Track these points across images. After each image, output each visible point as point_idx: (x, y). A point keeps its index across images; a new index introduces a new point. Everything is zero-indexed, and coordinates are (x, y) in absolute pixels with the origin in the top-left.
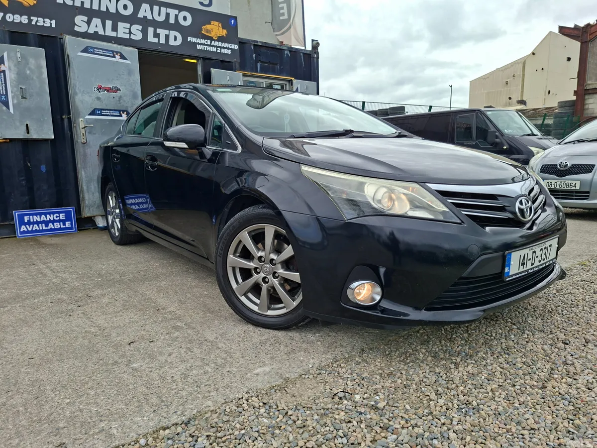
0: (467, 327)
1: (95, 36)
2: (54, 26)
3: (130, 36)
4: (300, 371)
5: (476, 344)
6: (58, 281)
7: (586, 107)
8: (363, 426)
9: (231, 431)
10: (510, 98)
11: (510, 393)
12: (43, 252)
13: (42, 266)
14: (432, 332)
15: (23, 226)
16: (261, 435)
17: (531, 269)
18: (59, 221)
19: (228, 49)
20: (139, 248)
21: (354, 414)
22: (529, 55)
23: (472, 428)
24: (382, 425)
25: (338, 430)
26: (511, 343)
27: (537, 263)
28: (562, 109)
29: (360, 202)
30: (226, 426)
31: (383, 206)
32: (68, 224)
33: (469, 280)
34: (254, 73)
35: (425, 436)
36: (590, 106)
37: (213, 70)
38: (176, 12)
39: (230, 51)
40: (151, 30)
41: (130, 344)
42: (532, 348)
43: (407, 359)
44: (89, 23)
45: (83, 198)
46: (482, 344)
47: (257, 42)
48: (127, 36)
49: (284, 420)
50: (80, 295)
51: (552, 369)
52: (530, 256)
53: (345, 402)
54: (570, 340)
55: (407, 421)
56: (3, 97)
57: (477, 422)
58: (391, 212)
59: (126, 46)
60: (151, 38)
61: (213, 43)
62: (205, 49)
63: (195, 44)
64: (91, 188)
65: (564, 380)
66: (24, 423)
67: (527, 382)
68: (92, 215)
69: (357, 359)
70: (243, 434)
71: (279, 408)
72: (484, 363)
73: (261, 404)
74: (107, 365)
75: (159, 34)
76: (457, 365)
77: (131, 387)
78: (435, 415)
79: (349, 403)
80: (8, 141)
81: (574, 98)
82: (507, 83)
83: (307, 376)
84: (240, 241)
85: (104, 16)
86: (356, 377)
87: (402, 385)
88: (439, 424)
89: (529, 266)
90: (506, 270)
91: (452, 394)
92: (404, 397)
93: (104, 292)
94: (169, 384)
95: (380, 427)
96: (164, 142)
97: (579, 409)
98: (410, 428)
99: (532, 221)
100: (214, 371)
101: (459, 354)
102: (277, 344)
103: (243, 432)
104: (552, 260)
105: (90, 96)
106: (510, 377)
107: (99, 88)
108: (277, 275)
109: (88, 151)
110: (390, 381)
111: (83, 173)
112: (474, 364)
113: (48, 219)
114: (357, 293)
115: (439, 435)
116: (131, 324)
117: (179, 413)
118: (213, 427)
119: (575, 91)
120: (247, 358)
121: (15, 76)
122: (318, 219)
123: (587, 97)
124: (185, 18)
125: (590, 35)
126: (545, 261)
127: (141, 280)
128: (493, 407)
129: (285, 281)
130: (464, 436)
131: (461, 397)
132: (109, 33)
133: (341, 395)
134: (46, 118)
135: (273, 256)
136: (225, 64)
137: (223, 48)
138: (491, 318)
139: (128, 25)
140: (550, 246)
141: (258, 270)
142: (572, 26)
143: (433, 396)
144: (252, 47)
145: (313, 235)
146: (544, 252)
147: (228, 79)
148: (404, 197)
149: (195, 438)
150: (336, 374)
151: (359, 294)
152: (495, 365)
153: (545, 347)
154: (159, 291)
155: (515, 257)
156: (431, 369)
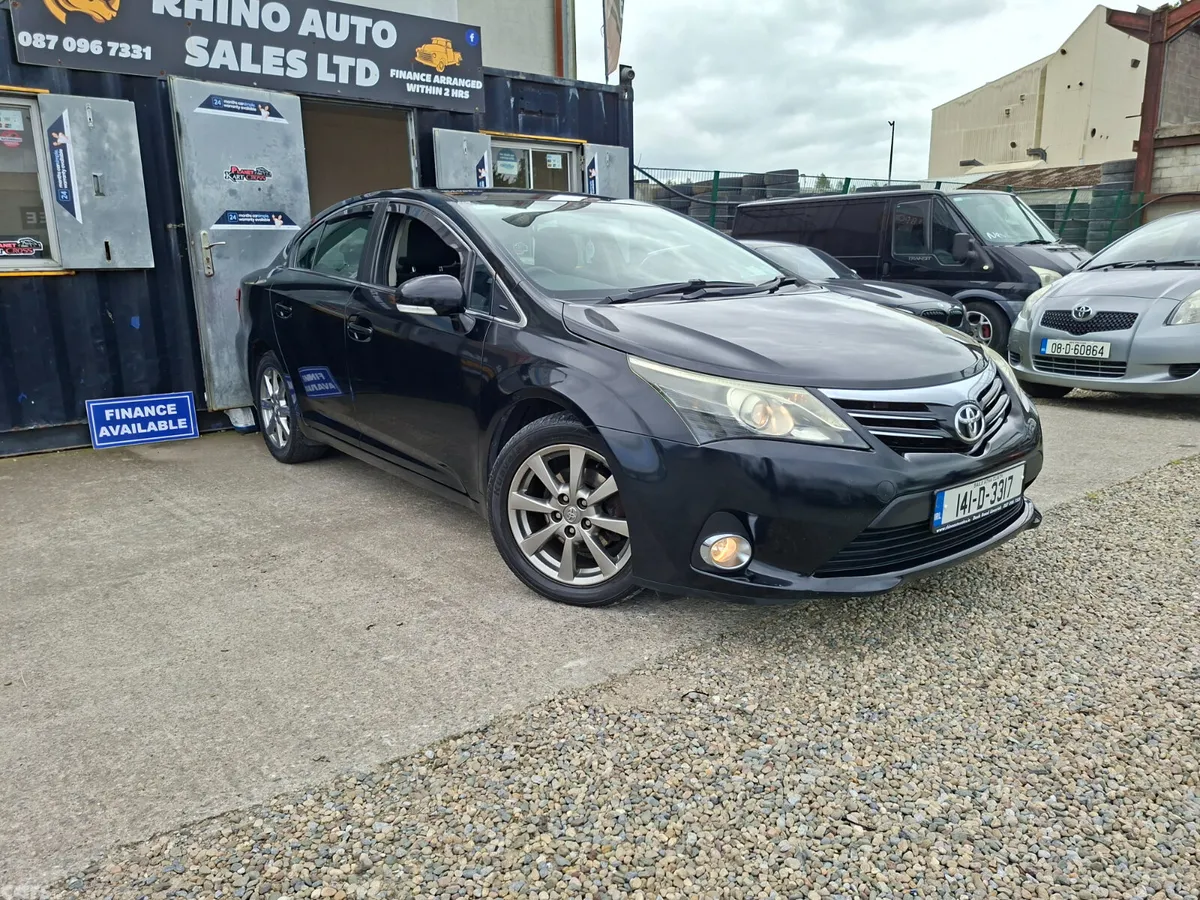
0: (883, 602)
1: (223, 75)
2: (148, 57)
3: (285, 71)
4: (631, 665)
5: (894, 627)
6: (208, 529)
7: (1157, 174)
8: (725, 733)
9: (546, 741)
10: (1013, 145)
11: (935, 694)
12: (155, 477)
13: (169, 504)
14: (829, 609)
15: (103, 429)
16: (588, 744)
17: (976, 515)
18: (167, 417)
19: (464, 89)
20: (323, 468)
21: (713, 720)
22: (1053, 55)
23: (875, 737)
24: (751, 733)
25: (691, 738)
26: (947, 626)
27: (987, 505)
28: (1109, 177)
29: (719, 417)
30: (537, 734)
31: (755, 424)
32: (182, 423)
33: (878, 534)
34: (511, 134)
35: (810, 746)
36: (1165, 173)
37: (437, 132)
38: (368, 22)
39: (467, 92)
40: (322, 58)
41: (368, 629)
42: (978, 632)
43: (789, 649)
44: (210, 49)
45: (210, 374)
46: (904, 627)
47: (518, 73)
48: (280, 72)
49: (617, 727)
50: (256, 553)
51: (1002, 663)
52: (975, 495)
53: (699, 705)
54: (1038, 621)
55: (785, 728)
56: (64, 193)
57: (882, 729)
58: (767, 433)
59: (280, 90)
60: (323, 75)
61: (437, 79)
62: (422, 91)
63: (404, 82)
64: (223, 357)
65: (1016, 677)
66: (257, 733)
67: (961, 679)
68: (226, 407)
69: (714, 649)
70: (564, 744)
71: (609, 712)
72: (903, 653)
73: (582, 707)
74: (345, 658)
75: (338, 66)
76: (862, 657)
77: (392, 687)
78: (825, 721)
79: (705, 706)
80: (73, 273)
81: (1134, 156)
82: (1008, 112)
83: (642, 672)
84: (530, 470)
85: (238, 34)
86: (713, 672)
87: (780, 683)
88: (831, 731)
89: (974, 510)
90: (937, 516)
91: (851, 694)
92: (782, 698)
93: (294, 547)
94: (445, 683)
95: (749, 735)
96: (398, 306)
97: (1029, 714)
98: (790, 737)
99: (981, 441)
100: (506, 666)
101: (866, 641)
102: (592, 628)
103: (563, 741)
104: (1014, 499)
105: (218, 189)
106: (938, 673)
107: (234, 173)
108: (588, 523)
109: (218, 290)
110: (763, 678)
111: (209, 330)
112: (887, 655)
113: (147, 415)
114: (715, 551)
115: (829, 745)
116: (359, 598)
117: (470, 718)
118: (520, 736)
119: (1135, 142)
120: (550, 647)
121: (85, 153)
122: (655, 443)
123: (1158, 154)
124: (384, 34)
125: (1169, 28)
126: (1002, 501)
127: (350, 528)
128: (907, 712)
129: (601, 533)
130: (863, 745)
131: (864, 699)
132: (248, 66)
133: (693, 695)
134: (139, 231)
135: (582, 494)
136: (458, 119)
137: (456, 87)
138: (920, 588)
139: (281, 51)
140: (1011, 478)
141: (558, 516)
142: (1134, 10)
143: (824, 697)
144: (508, 84)
145: (644, 461)
146: (999, 488)
147: (465, 146)
148: (784, 411)
149: (499, 749)
150: (685, 669)
151: (717, 553)
152: (918, 657)
153: (999, 631)
154: (385, 546)
155: (951, 498)
156: (823, 662)
